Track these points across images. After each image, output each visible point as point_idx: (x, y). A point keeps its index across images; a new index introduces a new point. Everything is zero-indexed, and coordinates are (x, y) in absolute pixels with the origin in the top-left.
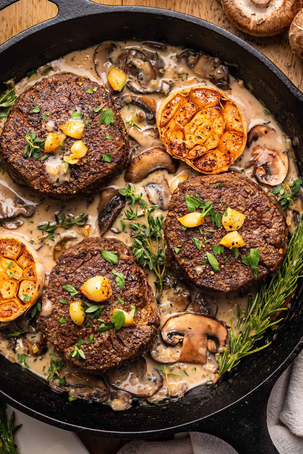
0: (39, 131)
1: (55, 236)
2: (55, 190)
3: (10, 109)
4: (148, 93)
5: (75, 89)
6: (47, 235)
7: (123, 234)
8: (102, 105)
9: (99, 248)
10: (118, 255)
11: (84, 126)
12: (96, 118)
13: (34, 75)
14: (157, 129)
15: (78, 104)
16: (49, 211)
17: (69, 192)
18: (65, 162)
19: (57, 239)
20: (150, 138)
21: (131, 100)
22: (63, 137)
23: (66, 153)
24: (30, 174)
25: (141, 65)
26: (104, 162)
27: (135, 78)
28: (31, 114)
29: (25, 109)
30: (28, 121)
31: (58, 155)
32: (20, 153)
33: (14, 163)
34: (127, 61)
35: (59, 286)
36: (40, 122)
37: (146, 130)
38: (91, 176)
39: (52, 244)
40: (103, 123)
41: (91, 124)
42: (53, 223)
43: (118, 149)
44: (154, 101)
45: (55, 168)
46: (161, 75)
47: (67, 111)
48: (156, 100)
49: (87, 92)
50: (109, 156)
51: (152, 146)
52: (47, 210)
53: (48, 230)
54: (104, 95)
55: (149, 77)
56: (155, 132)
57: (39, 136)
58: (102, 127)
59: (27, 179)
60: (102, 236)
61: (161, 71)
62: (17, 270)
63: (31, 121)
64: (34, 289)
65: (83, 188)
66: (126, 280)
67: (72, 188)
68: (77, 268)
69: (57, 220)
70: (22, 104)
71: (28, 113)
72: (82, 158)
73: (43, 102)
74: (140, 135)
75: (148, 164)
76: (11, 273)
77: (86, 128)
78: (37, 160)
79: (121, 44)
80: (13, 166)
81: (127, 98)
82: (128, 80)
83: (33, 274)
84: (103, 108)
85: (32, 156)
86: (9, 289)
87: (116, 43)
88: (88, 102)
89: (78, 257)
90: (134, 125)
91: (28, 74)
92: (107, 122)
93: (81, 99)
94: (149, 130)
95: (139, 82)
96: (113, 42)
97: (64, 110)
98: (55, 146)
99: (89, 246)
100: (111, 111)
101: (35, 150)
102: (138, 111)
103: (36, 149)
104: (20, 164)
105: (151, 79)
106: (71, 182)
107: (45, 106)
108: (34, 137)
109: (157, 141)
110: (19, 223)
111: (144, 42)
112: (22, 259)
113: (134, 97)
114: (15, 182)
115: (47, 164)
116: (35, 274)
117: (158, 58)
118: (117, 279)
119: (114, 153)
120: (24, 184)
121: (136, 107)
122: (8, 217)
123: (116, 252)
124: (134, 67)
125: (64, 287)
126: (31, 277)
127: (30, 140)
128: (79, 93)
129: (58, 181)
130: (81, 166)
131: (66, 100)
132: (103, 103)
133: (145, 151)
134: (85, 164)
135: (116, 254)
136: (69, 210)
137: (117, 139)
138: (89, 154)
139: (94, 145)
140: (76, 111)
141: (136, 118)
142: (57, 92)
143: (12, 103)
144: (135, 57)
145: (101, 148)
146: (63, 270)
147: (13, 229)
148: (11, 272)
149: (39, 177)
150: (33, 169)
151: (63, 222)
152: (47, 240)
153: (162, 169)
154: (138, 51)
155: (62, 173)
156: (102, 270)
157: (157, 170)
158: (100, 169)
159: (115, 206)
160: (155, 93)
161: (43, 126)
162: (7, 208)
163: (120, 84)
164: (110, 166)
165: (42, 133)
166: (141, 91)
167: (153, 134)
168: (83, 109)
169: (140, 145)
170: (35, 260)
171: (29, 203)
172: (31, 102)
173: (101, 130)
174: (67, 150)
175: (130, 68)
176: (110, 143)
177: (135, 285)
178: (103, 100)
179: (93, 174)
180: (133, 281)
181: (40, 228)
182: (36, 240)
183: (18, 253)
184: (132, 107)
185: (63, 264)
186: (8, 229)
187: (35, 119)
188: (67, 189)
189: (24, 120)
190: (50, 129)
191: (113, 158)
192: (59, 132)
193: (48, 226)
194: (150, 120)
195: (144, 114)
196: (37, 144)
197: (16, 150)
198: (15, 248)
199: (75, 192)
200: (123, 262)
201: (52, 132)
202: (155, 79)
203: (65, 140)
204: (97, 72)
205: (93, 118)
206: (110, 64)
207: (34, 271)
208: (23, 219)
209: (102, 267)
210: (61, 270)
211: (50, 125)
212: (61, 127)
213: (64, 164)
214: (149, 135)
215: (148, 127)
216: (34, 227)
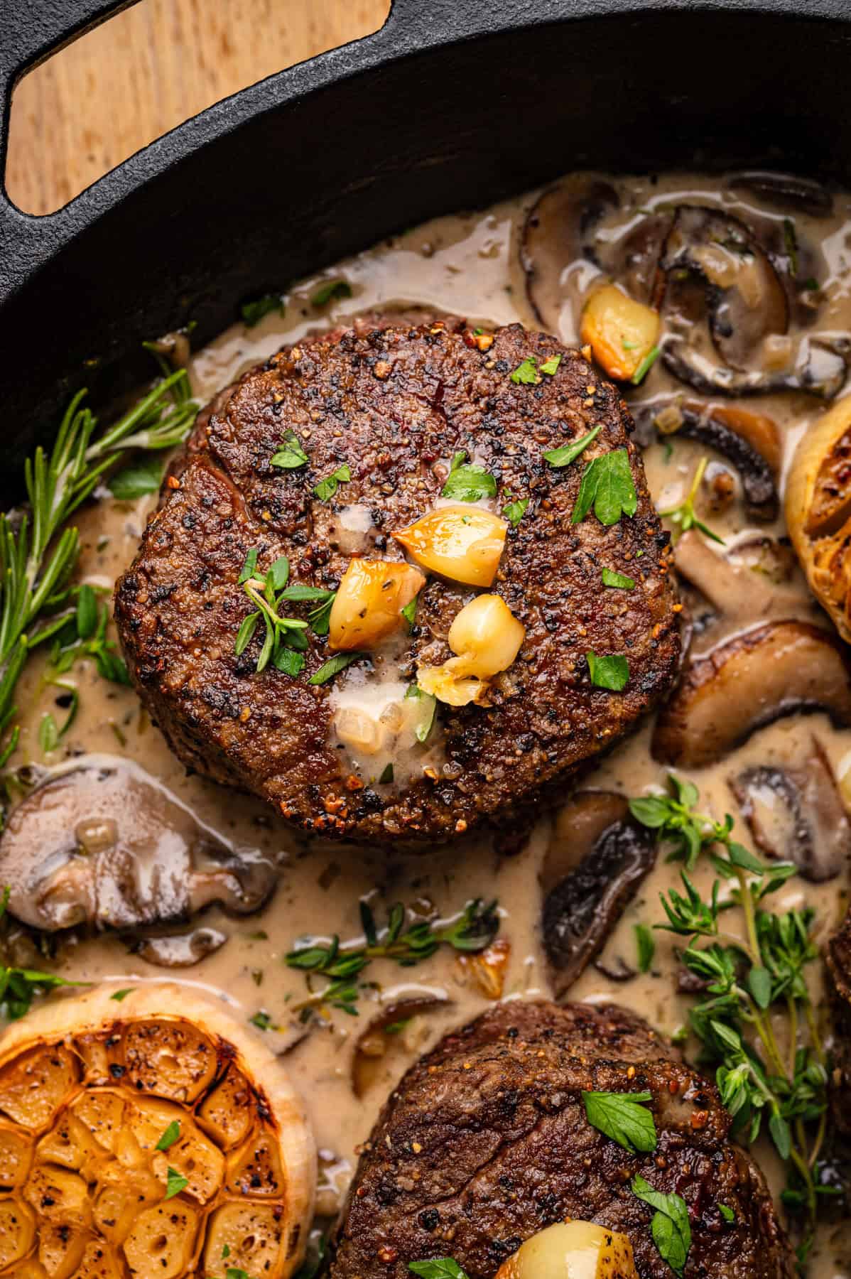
0: (301, 550)
1: (361, 993)
2: (374, 816)
3: (173, 456)
4: (750, 393)
5: (461, 363)
6: (328, 987)
7: (644, 982)
8: (583, 438)
9: (573, 1079)
10: (654, 1106)
11: (504, 526)
12: (559, 495)
13: (271, 319)
14: (786, 542)
15: (475, 432)
16: (334, 887)
17: (436, 826)
18: (419, 693)
19: (369, 1009)
20: (758, 579)
21: (681, 420)
22: (412, 578)
23: (425, 651)
24: (263, 745)
25: (730, 272)
26: (594, 689)
27: (697, 331)
28: (266, 476)
29: (239, 454)
30: (252, 506)
31: (388, 658)
32: (216, 652)
33: (187, 695)
34: (664, 252)
35: (394, 1261)
36: (308, 509)
37: (741, 549)
38: (536, 754)
39: (350, 1028)
40: (590, 516)
41: (533, 518)
42: (356, 942)
43: (656, 632)
44: (772, 426)
45: (376, 718)
46: (807, 317)
47: (427, 462)
48: (778, 422)
49: (516, 376)
50: (617, 663)
51: (765, 612)
52: (324, 882)
53: (335, 971)
54: (591, 390)
55: (756, 324)
56: (777, 555)
57: (302, 575)
58: (586, 532)
59: (249, 769)
60: (561, 994)
61: (805, 297)
62: (198, 1159)
63: (264, 504)
64: (272, 1244)
65: (500, 805)
66: (696, 1226)
67: (452, 807)
68: (476, 1173)
69: (369, 928)
70: (226, 428)
71: (253, 472)
72: (500, 674)
73: (319, 422)
74: (720, 569)
75: (751, 690)
76: (172, 1174)
77: (511, 537)
78: (294, 681)
79: (637, 188)
80: (183, 709)
81: (665, 412)
82: (667, 336)
83: (271, 1175)
84: (588, 448)
85: (270, 664)
86: (162, 1243)
87: (616, 184)
88: (519, 424)
89: (478, 1122)
90: (693, 526)
91: (247, 310)
92: (608, 511)
93: (490, 408)
94: (754, 545)
95: (716, 345)
96: (605, 179)
97: (414, 455)
98: (380, 618)
99: (525, 1067)
100: (625, 463)
101: (287, 638)
102: (711, 468)
103: (291, 631)
104: (218, 698)
105: (766, 331)
106: (445, 783)
107: (331, 437)
108: (279, 581)
109: (788, 594)
110: (209, 939)
111: (735, 176)
112: (218, 1109)
113: (692, 408)
114: (191, 772)
115: (340, 700)
116: (276, 1178)
117: (794, 248)
118: (660, 1227)
119: (638, 650)
120: (231, 781)
121: (701, 449)
122: (158, 918)
123: (646, 1095)
124: (697, 277)
125: (414, 1266)
126: (261, 1191)
127: (261, 593)
128: (480, 381)
129: (387, 778)
130: (495, 708)
131: (424, 412)
132: (587, 426)
133: (738, 634)
134: (510, 700)
135: (644, 1104)
136: (416, 884)
137: (651, 585)
138: (529, 655)
139: (551, 613)
140: (467, 460)
141: (701, 498)
142: (384, 379)
143: (182, 433)
144: (698, 237)
145: (581, 629)
146: (410, 1184)
147: (181, 966)
148: (175, 1166)
149: (303, 758)
150: (275, 723)
151: (396, 935)
152: (328, 1009)
153: (806, 710)
154: (713, 213)
155: (407, 743)
156: (586, 1184)
157: (787, 713)
158: (574, 723)
159: (613, 867)
160: (777, 390)
161: (321, 530)
162: (156, 879)
163: (637, 352)
164: (617, 708)
165: (318, 559)
166: (724, 381)
167: (770, 563)
168: (499, 452)
169: (718, 611)
170: (278, 1116)
171: (251, 857)
172: (268, 421)
173: (578, 544)
174: (429, 638)
175: (681, 283)
176: (618, 603)
177: (737, 1247)
178: (587, 414)
179: (544, 746)
180: (726, 1228)
181: (294, 960)
182: (279, 1011)
183: (204, 1082)
184: (682, 451)
185: (409, 1155)
186: (160, 964)
187: (285, 495)
188: (426, 813)
189: (233, 501)
190: (353, 545)
191: (633, 672)
192: (393, 557)
193: (335, 955)
194: (759, 505)
195: (734, 480)
196: (292, 608)
197: (196, 635)
198: (191, 1063)
199: (462, 824)
200: (675, 1138)
201: (360, 555)
202: (784, 331)
203: (421, 594)
204: (534, 306)
205: (545, 495)
206: (588, 273)
207: (274, 1164)
208: (224, 922)
209: (587, 1170)
210: (404, 1183)
211: (354, 521)
212: (402, 534)
213: (414, 699)
214: (755, 569)
215: (748, 534)
216: (269, 955)
